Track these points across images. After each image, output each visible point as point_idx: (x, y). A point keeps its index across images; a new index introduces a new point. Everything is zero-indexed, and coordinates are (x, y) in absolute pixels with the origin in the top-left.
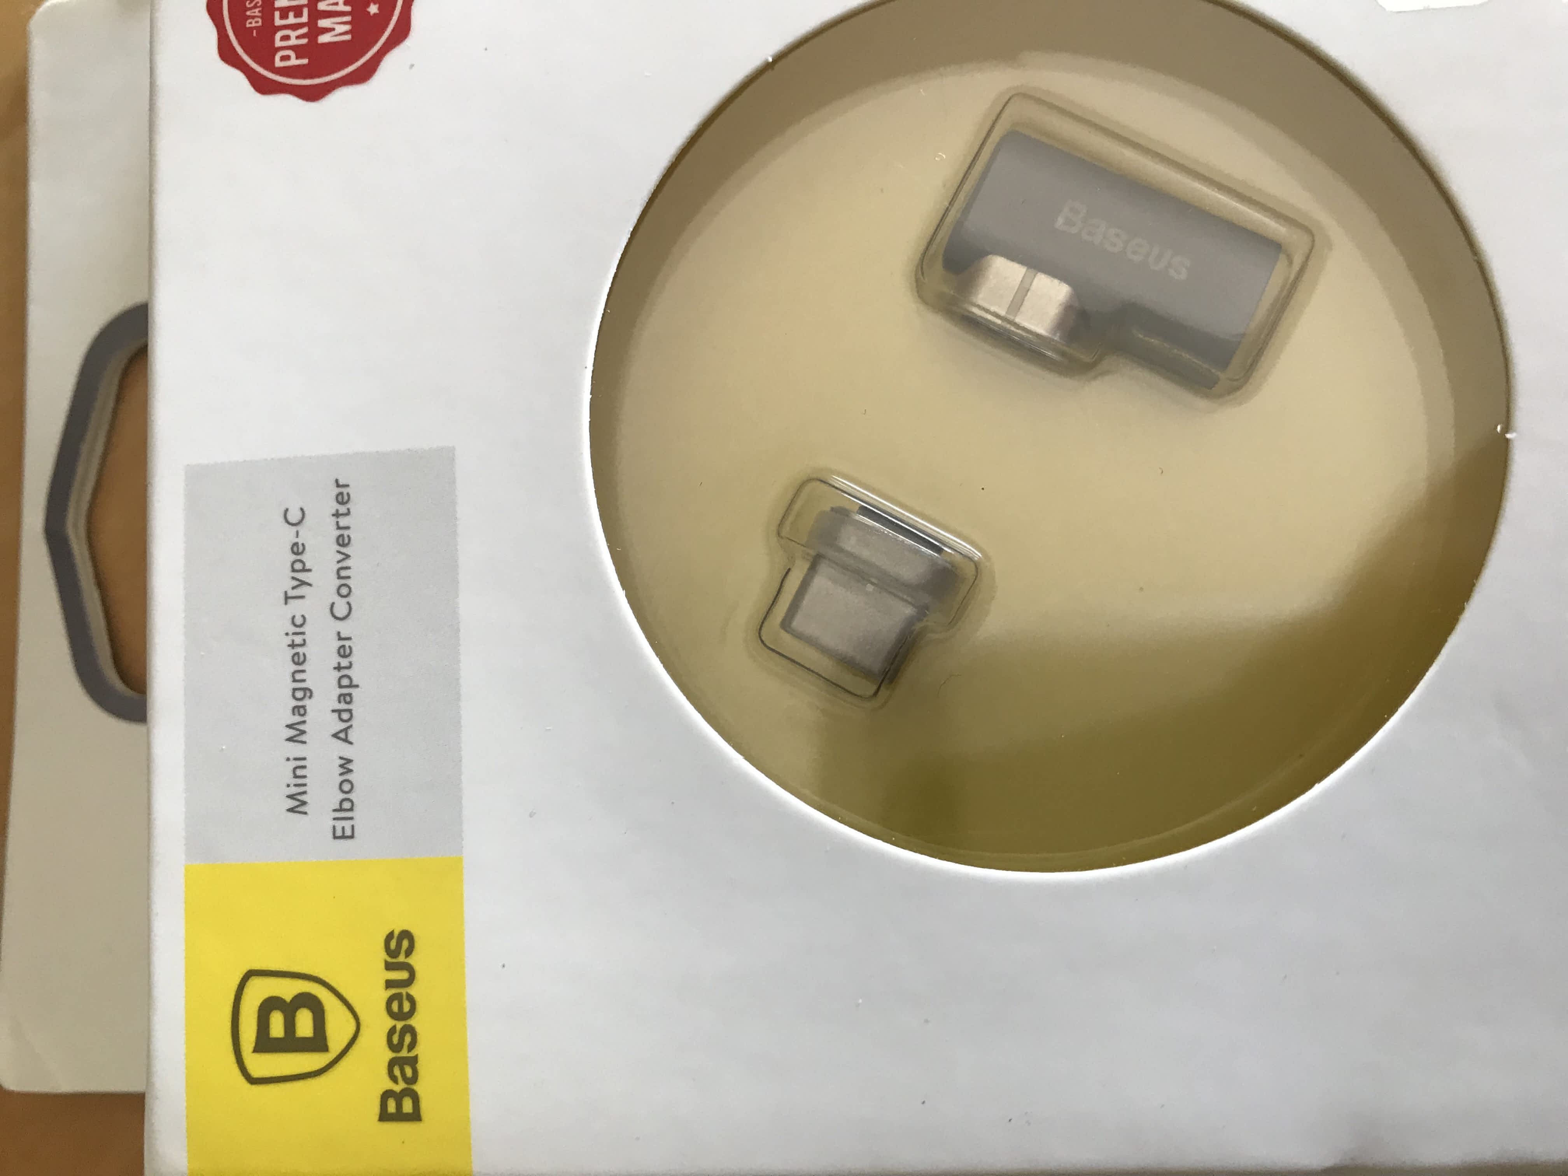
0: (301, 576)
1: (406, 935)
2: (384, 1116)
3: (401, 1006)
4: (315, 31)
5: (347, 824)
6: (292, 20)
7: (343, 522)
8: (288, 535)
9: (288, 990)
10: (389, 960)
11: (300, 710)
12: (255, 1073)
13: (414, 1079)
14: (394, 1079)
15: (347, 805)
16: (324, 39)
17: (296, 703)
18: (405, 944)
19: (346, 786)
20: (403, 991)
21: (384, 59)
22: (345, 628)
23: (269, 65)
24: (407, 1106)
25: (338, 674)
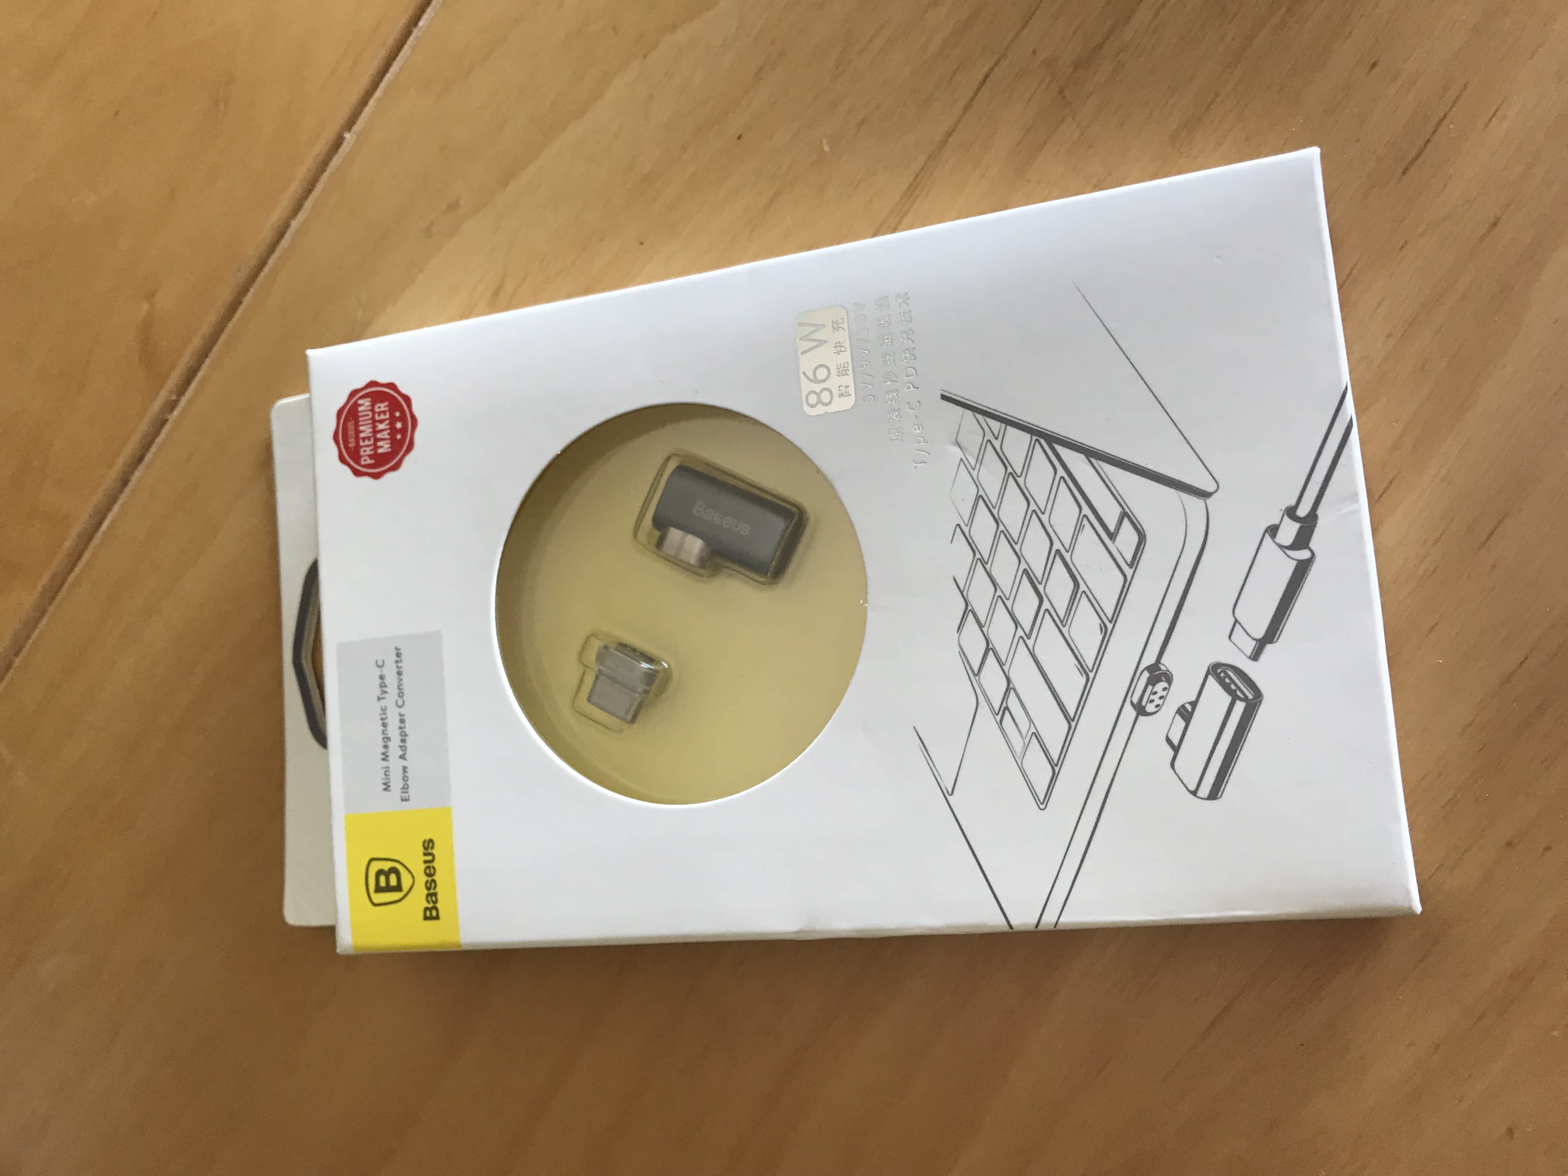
0: (385, 689)
1: (431, 841)
2: (426, 918)
3: (430, 871)
4: (376, 447)
5: (406, 795)
6: (367, 442)
7: (400, 665)
8: (378, 672)
9: (386, 866)
10: (425, 852)
11: (386, 747)
12: (376, 901)
13: (435, 902)
14: (428, 902)
15: (406, 787)
16: (380, 451)
17: (385, 744)
18: (431, 844)
19: (405, 779)
20: (430, 865)
21: (405, 458)
22: (402, 710)
23: (358, 463)
24: (434, 913)
25: (400, 730)
